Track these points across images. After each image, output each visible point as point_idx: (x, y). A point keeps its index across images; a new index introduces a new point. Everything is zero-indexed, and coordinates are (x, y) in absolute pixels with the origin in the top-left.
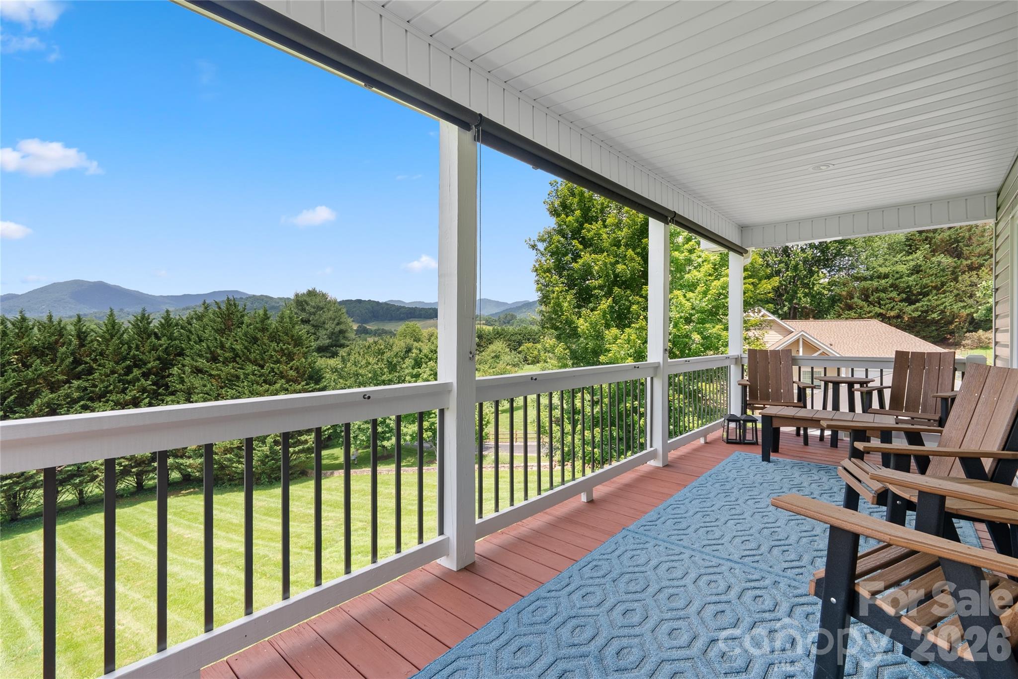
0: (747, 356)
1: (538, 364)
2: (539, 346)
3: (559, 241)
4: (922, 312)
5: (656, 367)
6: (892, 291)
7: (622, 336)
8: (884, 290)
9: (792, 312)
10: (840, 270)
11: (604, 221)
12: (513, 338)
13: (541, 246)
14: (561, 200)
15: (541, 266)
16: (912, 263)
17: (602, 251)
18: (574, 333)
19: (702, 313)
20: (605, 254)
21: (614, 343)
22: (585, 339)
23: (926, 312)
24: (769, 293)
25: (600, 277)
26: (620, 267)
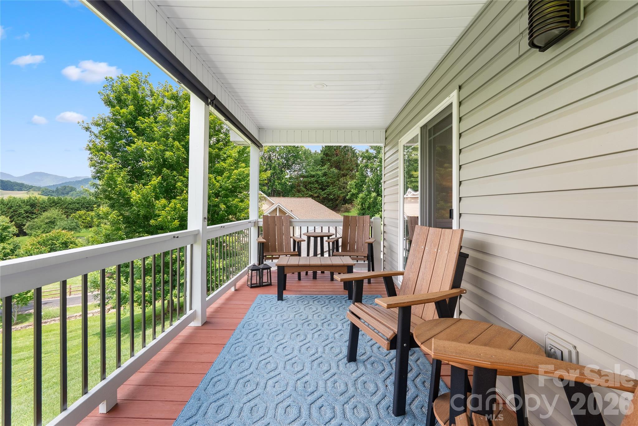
0: (262, 220)
1: (90, 229)
2: (93, 213)
3: (113, 127)
4: (327, 195)
5: (196, 235)
6: (316, 184)
7: (170, 205)
8: (313, 183)
9: (272, 193)
10: (295, 171)
11: (155, 118)
12: (71, 206)
13: (96, 130)
14: (116, 94)
15: (95, 146)
16: (323, 171)
17: (152, 140)
18: (128, 202)
19: (226, 190)
20: (156, 142)
21: (163, 210)
22: (137, 207)
23: (328, 195)
24: (266, 180)
25: (151, 160)
26: (168, 154)
